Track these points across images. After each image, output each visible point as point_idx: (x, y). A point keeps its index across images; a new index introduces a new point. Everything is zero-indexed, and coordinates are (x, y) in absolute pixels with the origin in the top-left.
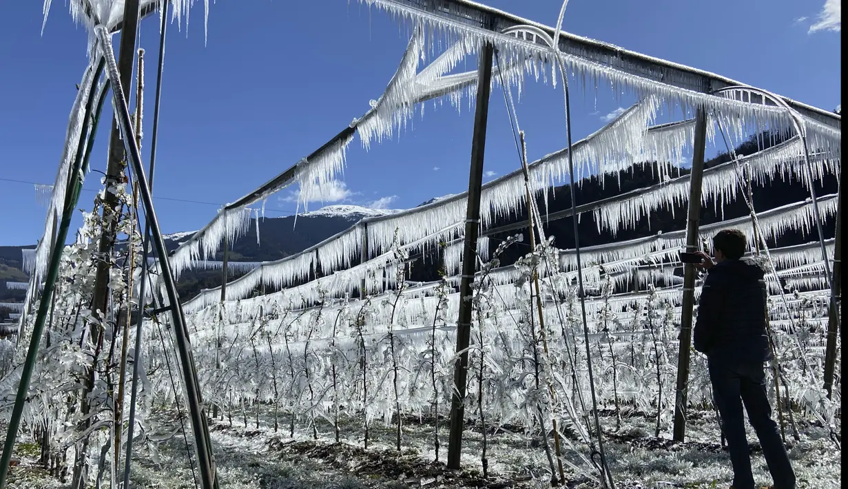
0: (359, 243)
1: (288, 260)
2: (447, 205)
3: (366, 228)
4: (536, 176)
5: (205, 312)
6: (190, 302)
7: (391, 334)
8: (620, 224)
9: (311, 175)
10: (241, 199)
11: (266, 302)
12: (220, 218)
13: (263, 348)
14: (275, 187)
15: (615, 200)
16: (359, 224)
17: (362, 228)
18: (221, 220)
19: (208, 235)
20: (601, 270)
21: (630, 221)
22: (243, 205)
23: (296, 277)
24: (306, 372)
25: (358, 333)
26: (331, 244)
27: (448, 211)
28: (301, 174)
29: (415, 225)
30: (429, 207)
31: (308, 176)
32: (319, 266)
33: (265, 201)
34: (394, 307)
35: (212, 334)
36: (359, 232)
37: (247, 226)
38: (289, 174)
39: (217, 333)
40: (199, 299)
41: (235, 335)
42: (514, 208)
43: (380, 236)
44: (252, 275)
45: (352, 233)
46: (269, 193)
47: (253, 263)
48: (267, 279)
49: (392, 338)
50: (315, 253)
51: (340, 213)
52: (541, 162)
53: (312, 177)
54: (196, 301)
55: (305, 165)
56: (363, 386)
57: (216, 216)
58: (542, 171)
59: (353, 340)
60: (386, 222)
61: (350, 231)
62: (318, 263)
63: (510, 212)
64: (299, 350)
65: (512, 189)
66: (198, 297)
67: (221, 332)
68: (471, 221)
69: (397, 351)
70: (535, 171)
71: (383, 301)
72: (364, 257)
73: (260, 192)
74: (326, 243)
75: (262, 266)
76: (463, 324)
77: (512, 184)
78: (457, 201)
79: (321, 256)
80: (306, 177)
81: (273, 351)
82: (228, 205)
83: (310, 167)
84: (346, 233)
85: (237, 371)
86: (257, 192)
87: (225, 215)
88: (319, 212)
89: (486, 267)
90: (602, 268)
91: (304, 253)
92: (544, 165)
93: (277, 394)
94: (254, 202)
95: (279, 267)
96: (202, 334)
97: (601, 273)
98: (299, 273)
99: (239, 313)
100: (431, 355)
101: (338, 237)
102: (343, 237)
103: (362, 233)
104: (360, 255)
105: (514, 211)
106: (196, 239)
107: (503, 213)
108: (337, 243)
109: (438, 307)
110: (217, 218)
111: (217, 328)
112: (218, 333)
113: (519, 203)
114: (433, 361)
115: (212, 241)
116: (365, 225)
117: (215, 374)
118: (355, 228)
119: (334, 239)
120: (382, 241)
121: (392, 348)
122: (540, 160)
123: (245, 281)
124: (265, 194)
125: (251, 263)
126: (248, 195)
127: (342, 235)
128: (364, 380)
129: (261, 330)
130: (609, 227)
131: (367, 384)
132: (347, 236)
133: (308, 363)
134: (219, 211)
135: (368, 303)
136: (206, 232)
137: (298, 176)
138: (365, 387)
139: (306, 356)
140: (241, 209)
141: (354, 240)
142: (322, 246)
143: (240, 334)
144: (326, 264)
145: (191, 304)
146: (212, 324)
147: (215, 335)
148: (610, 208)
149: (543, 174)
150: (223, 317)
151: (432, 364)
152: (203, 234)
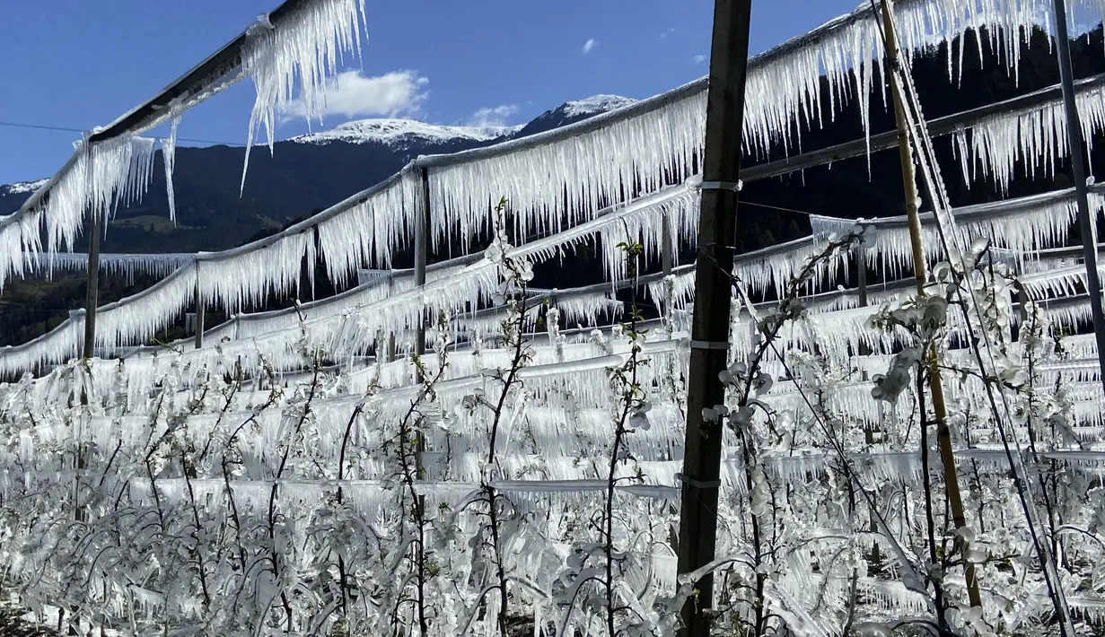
0: (410, 215)
1: (251, 250)
2: (616, 126)
3: (425, 179)
4: (838, 54)
5: (51, 382)
6: (47, 338)
7: (491, 490)
8: (1019, 165)
9: (280, 60)
10: (124, 116)
11: (181, 370)
12: (79, 161)
13: (172, 488)
14: (198, 90)
15: (1006, 110)
16: (408, 171)
17: (417, 180)
18: (81, 165)
19: (56, 202)
20: (1015, 291)
21: (1041, 158)
22: (128, 132)
23: (272, 288)
24: (274, 561)
25: (403, 477)
26: (346, 216)
27: (618, 140)
28: (258, 55)
29: (539, 174)
30: (570, 130)
31: (274, 59)
32: (321, 263)
33: (176, 122)
34: (498, 413)
35: (66, 436)
36: (408, 187)
37: (144, 180)
38: (229, 58)
39: (76, 434)
40: (67, 330)
41: (114, 442)
42: (780, 134)
43: (458, 196)
44: (177, 282)
45: (393, 191)
46: (184, 101)
47: (177, 255)
48: (207, 290)
49: (492, 498)
50: (311, 235)
51: (377, 135)
52: (851, 20)
53: (283, 63)
54: (62, 334)
55: (266, 34)
56: (417, 616)
57: (70, 156)
58: (852, 43)
59: (390, 494)
60: (471, 166)
61: (388, 186)
62: (318, 259)
63: (772, 142)
64: (255, 502)
65: (777, 88)
66: (66, 325)
67: (84, 433)
68: (716, 185)
69: (507, 537)
70: (836, 43)
71: (466, 398)
72: (421, 246)
73: (164, 100)
74: (335, 213)
75: (197, 261)
76: (697, 484)
77: (777, 77)
78: (640, 118)
79: (324, 243)
80: (269, 61)
81: (197, 498)
82: (98, 130)
83: (278, 38)
84: (379, 191)
85: (115, 534)
86: (154, 102)
87: (91, 155)
88: (333, 135)
89: (767, 320)
90: (1017, 285)
91: (288, 235)
92: (857, 28)
93: (207, 601)
94: (153, 125)
95: (233, 264)
96: (45, 431)
97: (1014, 298)
98: (277, 281)
99: (122, 390)
100: (605, 561)
101: (363, 200)
102: (374, 199)
103: (416, 191)
104: (413, 242)
105: (781, 140)
106: (32, 210)
107: (752, 147)
108: (359, 213)
109: (620, 425)
110: (72, 163)
111: (76, 422)
112: (79, 433)
113: (793, 123)
114: (610, 578)
115: (65, 214)
116: (423, 172)
117: (71, 534)
118: (399, 178)
119: (354, 204)
120: (462, 209)
121: (494, 527)
122: (849, 15)
123: (161, 293)
124: (176, 105)
125: (173, 256)
126: (140, 106)
127: (370, 195)
128: (421, 602)
129: (169, 440)
130: (991, 172)
131: (426, 612)
132: (383, 197)
133: (277, 537)
134: (78, 144)
135: (428, 396)
136: (52, 195)
137: (250, 60)
138: (422, 619)
139: (272, 520)
140: (124, 142)
141: (398, 208)
142: (326, 218)
143: (125, 439)
144: (335, 260)
145: (51, 341)
146: (66, 411)
147: (72, 437)
148: (994, 129)
149: (857, 50)
150: (90, 398)
151: (608, 584)
152: (46, 197)
